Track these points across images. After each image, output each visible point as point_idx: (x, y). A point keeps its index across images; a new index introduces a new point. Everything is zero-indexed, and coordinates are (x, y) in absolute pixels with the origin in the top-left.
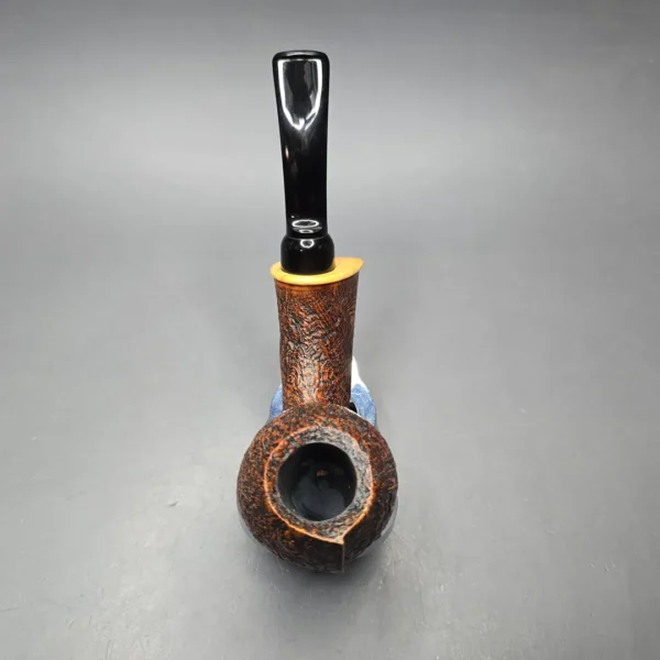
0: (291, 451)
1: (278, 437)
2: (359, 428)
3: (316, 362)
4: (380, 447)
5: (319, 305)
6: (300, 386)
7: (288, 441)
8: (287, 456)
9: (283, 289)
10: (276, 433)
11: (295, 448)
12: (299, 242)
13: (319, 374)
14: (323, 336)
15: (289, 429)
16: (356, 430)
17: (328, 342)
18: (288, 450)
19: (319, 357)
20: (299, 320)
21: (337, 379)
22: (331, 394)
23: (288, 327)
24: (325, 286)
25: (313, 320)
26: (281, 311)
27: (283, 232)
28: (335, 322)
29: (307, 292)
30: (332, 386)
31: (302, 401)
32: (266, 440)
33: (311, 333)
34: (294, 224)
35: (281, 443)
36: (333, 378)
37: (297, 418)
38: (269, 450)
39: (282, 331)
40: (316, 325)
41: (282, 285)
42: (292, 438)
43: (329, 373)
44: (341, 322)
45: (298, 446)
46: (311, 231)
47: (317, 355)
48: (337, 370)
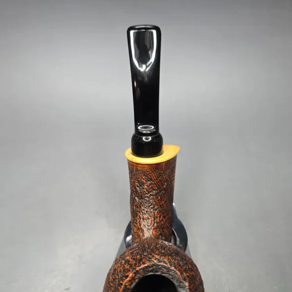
0: (137, 281)
1: (129, 270)
2: (181, 263)
3: (152, 210)
5: (153, 176)
6: (142, 226)
7: (135, 273)
8: (134, 284)
9: (132, 166)
10: (127, 267)
11: (139, 278)
12: (142, 138)
13: (154, 218)
14: (156, 195)
16: (180, 265)
17: (159, 198)
18: (135, 280)
19: (154, 207)
20: (142, 184)
21: (165, 220)
22: (161, 230)
23: (135, 188)
24: (158, 165)
25: (150, 184)
26: (131, 178)
27: (133, 132)
28: (163, 185)
29: (146, 168)
30: (162, 225)
31: (143, 236)
32: (120, 271)
33: (149, 192)
34: (139, 128)
35: (131, 275)
36: (162, 220)
38: (122, 280)
39: (132, 190)
40: (152, 187)
41: (131, 163)
42: (137, 271)
43: (160, 217)
44: (167, 185)
45: (141, 277)
46: (149, 132)
47: (152, 206)
48: (165, 214)
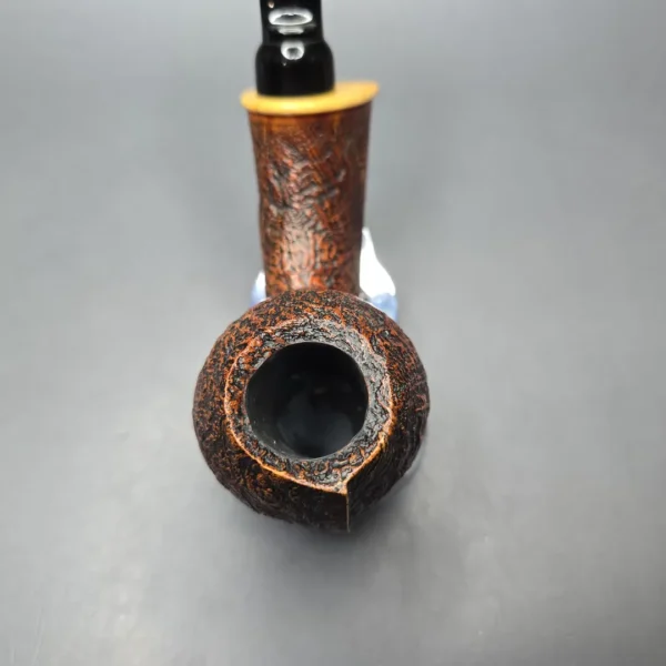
0: (267, 355)
1: (246, 335)
2: (371, 321)
3: (310, 234)
4: (404, 349)
5: (310, 146)
6: (288, 268)
7: (263, 341)
8: (261, 362)
9: (260, 123)
10: (245, 329)
11: (272, 351)
12: (278, 51)
13: (315, 252)
14: (320, 195)
15: (264, 323)
16: (368, 324)
17: (327, 205)
18: (262, 354)
19: (314, 227)
20: (283, 171)
21: (341, 260)
22: (333, 281)
23: (270, 184)
24: (321, 119)
25: (305, 169)
26: (258, 160)
27: (256, 38)
28: (336, 174)
29: (292, 126)
30: (335, 269)
31: (290, 288)
32: (231, 340)
33: (301, 190)
35: (252, 344)
36: (335, 258)
37: (277, 308)
38: (233, 355)
39: (262, 191)
40: (308, 178)
41: (256, 118)
42: (268, 335)
43: (330, 250)
44: (346, 177)
45: (278, 348)
47: (312, 223)
48: (342, 247)
